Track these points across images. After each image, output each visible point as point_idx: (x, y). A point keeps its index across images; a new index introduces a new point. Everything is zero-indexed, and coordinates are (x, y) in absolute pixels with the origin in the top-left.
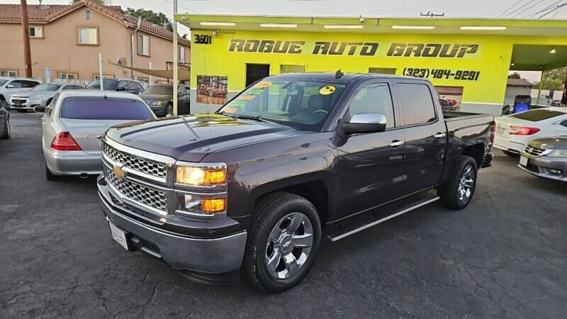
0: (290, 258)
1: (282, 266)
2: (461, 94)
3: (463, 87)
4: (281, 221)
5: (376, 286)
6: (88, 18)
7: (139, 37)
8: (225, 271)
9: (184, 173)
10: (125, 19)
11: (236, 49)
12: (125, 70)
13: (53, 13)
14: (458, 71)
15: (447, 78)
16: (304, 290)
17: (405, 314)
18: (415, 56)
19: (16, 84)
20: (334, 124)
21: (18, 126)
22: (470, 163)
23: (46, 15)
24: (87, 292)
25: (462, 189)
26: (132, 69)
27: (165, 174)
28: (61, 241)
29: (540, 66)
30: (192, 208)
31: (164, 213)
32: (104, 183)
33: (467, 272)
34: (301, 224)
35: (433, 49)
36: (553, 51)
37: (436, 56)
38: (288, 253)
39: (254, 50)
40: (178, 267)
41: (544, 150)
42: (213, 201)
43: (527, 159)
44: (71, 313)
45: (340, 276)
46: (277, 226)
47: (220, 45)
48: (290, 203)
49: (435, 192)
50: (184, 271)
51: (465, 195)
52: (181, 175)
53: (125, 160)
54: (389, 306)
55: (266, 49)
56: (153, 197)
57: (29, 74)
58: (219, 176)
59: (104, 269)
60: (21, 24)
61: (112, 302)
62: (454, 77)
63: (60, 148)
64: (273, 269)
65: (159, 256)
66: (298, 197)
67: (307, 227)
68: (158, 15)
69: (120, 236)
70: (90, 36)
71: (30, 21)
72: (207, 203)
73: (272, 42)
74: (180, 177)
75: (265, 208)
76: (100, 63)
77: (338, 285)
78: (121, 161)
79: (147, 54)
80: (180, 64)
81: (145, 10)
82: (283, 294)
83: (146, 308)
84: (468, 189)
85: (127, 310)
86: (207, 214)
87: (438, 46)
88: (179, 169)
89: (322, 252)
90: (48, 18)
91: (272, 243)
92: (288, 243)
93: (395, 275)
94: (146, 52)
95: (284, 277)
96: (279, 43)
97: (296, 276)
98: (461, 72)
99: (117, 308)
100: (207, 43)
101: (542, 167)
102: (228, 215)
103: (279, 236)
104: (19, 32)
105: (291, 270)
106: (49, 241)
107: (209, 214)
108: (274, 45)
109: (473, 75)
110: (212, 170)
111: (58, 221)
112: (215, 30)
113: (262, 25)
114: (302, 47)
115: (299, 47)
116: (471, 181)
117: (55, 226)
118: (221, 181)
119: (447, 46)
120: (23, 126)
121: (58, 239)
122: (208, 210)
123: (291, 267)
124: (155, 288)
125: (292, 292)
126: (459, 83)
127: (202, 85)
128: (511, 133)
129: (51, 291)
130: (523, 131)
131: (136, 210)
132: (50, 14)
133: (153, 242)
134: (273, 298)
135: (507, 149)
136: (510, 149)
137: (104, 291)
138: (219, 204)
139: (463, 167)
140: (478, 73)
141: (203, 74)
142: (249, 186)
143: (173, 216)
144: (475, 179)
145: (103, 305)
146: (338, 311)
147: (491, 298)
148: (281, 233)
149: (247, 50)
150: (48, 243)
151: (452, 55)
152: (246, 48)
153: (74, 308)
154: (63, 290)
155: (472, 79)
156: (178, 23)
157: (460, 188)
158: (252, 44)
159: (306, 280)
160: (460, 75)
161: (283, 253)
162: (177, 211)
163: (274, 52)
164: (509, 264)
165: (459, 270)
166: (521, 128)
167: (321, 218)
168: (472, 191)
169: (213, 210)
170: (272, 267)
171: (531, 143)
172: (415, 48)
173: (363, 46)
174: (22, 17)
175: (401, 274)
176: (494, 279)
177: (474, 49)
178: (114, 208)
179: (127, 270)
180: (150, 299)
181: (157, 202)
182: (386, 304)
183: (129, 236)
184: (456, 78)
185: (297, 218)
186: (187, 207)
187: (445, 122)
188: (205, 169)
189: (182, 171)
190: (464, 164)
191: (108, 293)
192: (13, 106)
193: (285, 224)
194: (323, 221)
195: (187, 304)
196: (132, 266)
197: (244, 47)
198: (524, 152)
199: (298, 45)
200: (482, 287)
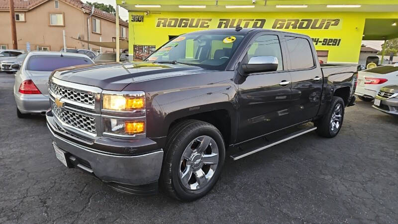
0: (200, 173)
1: (194, 179)
2: (327, 56)
3: (328, 51)
4: (193, 142)
5: (271, 195)
6: (57, 6)
7: (93, 20)
8: (145, 183)
9: (110, 100)
10: (83, 7)
11: (161, 25)
12: (83, 43)
13: (32, 3)
14: (324, 39)
15: (316, 44)
16: (212, 199)
17: (296, 219)
18: (293, 28)
19: (6, 54)
20: (235, 66)
21: (4, 82)
22: (339, 102)
23: (27, 5)
24: (34, 201)
25: (333, 122)
26: (88, 42)
27: (93, 102)
28: (21, 161)
29: (384, 36)
30: (118, 130)
31: (95, 135)
32: (51, 114)
33: (343, 185)
34: (209, 145)
35: (306, 23)
36: (395, 24)
37: (308, 28)
38: (198, 169)
39: (175, 26)
40: (107, 180)
41: (393, 94)
42: (135, 124)
43: (380, 101)
44: (18, 218)
45: (240, 188)
46: (189, 147)
47: (150, 22)
48: (200, 127)
49: (312, 124)
50: (112, 184)
51: (335, 127)
52: (107, 101)
53: (64, 93)
54: (282, 212)
55: (183, 25)
56: (85, 123)
57: (16, 47)
58: (139, 103)
59: (51, 183)
60: (9, 12)
61: (54, 210)
62: (321, 43)
63: (25, 92)
64: (185, 182)
65: (91, 171)
66: (206, 123)
67: (214, 147)
68: (108, 7)
69: (61, 156)
70: (59, 20)
71: (16, 10)
72: (129, 126)
73: (188, 20)
74: (106, 104)
75: (179, 132)
76: (64, 37)
77: (240, 195)
78: (61, 94)
79: (99, 33)
80: (121, 39)
81: (99, 3)
82: (194, 203)
83: (81, 214)
84: (338, 122)
85: (65, 216)
86: (129, 135)
87: (309, 21)
88: (105, 97)
89: (226, 169)
90: (28, 7)
91: (185, 161)
92: (199, 161)
93: (285, 187)
94: (98, 31)
95: (195, 188)
96: (193, 20)
97: (206, 187)
98: (327, 40)
99: (56, 214)
100: (140, 21)
101: (392, 106)
102: (147, 136)
103: (190, 155)
104: (8, 17)
105: (201, 183)
106: (10, 162)
107: (131, 135)
108: (189, 22)
109: (336, 42)
110: (133, 98)
111: (21, 146)
112: (146, 12)
113: (180, 7)
114: (209, 23)
115: (207, 23)
116: (340, 116)
117: (17, 150)
118: (140, 107)
119: (316, 21)
120: (8, 82)
121: (18, 160)
122: (130, 132)
123: (201, 181)
124: (89, 198)
125: (202, 201)
126: (325, 48)
127: (137, 52)
128: (365, 83)
129: (5, 200)
130: (375, 81)
131: (73, 134)
132: (30, 4)
133: (85, 159)
134: (186, 206)
135: (362, 95)
136: (365, 95)
137: (48, 200)
138: (139, 127)
139: (334, 105)
140: (340, 40)
141: (138, 44)
142: (165, 113)
143: (102, 137)
144: (342, 115)
145: (46, 212)
146: (239, 217)
147: (365, 204)
148: (192, 152)
149: (169, 26)
150: (10, 163)
151: (320, 27)
152: (168, 24)
153: (22, 214)
154: (15, 200)
155: (335, 45)
156: (119, 6)
157: (331, 121)
158: (173, 22)
159: (213, 191)
160: (326, 42)
161: (194, 168)
162: (104, 133)
163: (189, 27)
164: (376, 178)
165: (336, 183)
166: (373, 79)
167: (225, 141)
168: (341, 123)
169: (135, 132)
170: (185, 180)
171: (382, 89)
172: (293, 23)
173: (254, 21)
174: (10, 7)
175: (290, 186)
176: (365, 190)
177: (337, 22)
178: (56, 133)
179: (69, 184)
180: (86, 207)
181: (89, 126)
182: (280, 210)
183: (68, 155)
184: (323, 44)
185: (206, 140)
186: (113, 130)
187: (321, 69)
188: (127, 96)
189: (107, 99)
190: (335, 103)
191: (52, 201)
192: (3, 69)
193: (196, 146)
194: (227, 143)
195: (115, 211)
196: (73, 181)
197: (167, 23)
198: (377, 96)
199: (206, 22)
200: (357, 197)
